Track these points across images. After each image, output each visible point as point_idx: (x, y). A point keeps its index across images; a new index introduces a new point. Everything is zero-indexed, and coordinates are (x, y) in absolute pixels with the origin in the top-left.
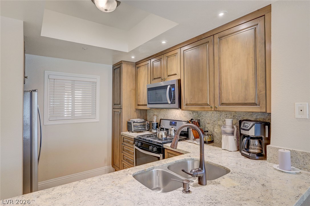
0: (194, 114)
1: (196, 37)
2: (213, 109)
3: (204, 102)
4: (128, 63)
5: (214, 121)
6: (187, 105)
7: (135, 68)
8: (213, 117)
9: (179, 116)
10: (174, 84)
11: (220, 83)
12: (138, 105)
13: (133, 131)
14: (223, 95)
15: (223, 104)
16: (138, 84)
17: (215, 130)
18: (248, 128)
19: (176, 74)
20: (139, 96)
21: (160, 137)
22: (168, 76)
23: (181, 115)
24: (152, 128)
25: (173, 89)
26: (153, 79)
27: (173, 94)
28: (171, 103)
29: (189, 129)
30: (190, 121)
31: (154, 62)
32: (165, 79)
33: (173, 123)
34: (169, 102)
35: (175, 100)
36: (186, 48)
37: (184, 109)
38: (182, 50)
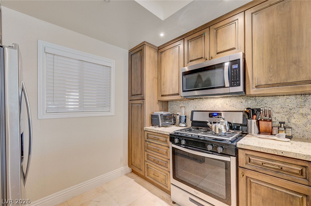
4: (151, 46)
5: (290, 109)
6: (257, 86)
7: (157, 53)
9: (220, 106)
10: (239, 59)
12: (162, 96)
13: (161, 125)
16: (163, 71)
17: (293, 121)
19: (234, 49)
20: (163, 85)
21: (217, 132)
22: (217, 54)
23: (225, 105)
24: (180, 122)
25: (235, 66)
26: (189, 61)
27: (236, 73)
28: (231, 86)
29: (249, 121)
30: (248, 111)
31: (189, 41)
32: (212, 58)
33: (214, 114)
34: (227, 84)
35: (239, 80)
36: (258, 8)
37: (252, 93)
38: (248, 14)
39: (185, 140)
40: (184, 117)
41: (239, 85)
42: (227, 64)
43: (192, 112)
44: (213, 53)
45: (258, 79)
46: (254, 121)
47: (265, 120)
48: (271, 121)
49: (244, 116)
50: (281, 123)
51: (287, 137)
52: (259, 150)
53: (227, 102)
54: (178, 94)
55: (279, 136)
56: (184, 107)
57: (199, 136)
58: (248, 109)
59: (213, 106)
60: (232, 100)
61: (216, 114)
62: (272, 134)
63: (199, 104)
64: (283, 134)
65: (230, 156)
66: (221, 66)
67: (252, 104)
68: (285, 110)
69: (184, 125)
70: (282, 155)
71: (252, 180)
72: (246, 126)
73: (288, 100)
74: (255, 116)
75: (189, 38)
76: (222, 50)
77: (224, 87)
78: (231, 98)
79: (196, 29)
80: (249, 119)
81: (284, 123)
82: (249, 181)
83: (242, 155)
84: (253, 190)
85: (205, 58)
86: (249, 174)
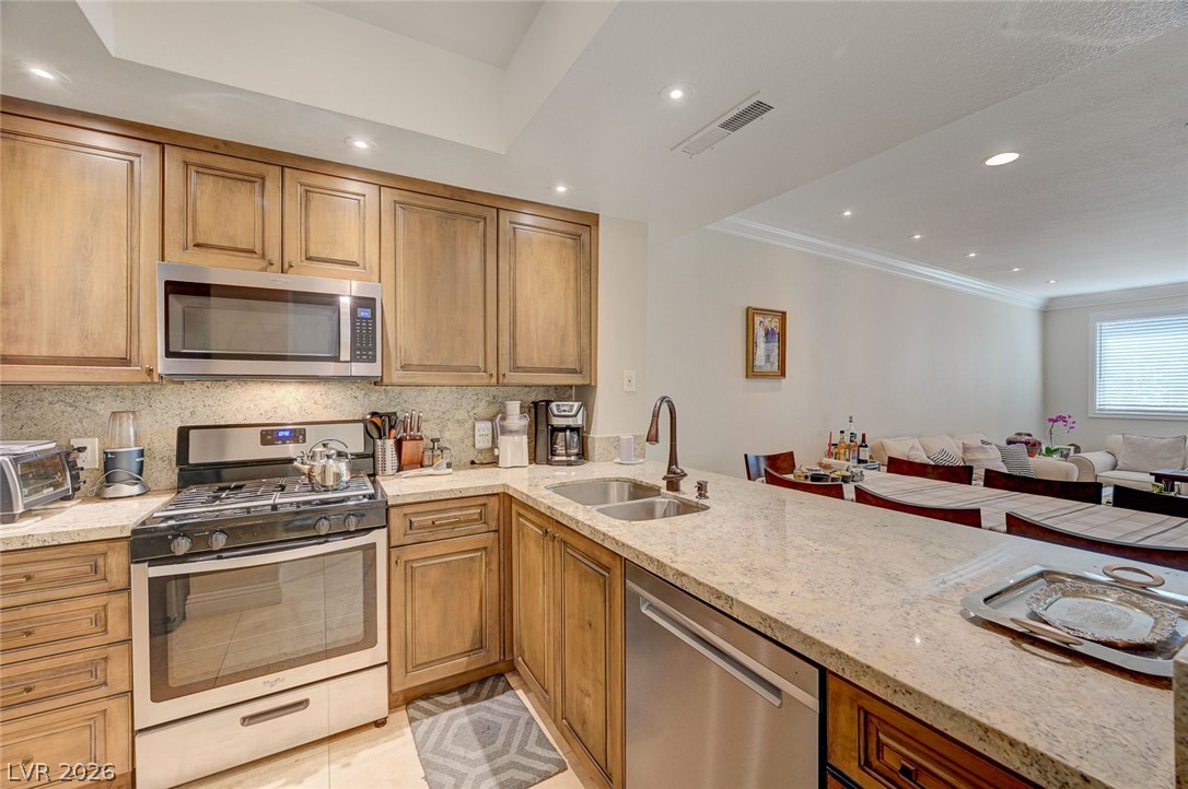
0: (374, 398)
1: (445, 186)
2: (494, 381)
3: (469, 361)
5: (443, 413)
6: (403, 367)
8: (439, 404)
10: (374, 299)
11: (514, 322)
13: (21, 509)
14: (518, 349)
15: (516, 369)
17: (447, 435)
18: (573, 413)
19: (355, 264)
22: (307, 259)
24: (109, 480)
25: (364, 313)
26: (191, 244)
27: (367, 330)
28: (354, 359)
29: (379, 442)
30: (377, 420)
31: (192, 169)
32: (291, 266)
33: (281, 434)
34: (345, 354)
35: (374, 350)
36: (406, 197)
37: (395, 380)
38: (388, 196)
39: (222, 531)
40: (135, 454)
41: (373, 360)
42: (345, 302)
43: (183, 434)
44: (293, 253)
45: (405, 352)
46: (390, 443)
47: (413, 439)
48: (421, 439)
49: (367, 432)
50: (434, 441)
51: (449, 465)
52: (428, 499)
53: (317, 397)
54: (125, 361)
55: (438, 468)
56: (134, 413)
57: (274, 507)
58: (374, 414)
59: (268, 408)
61: (287, 434)
62: (422, 466)
63: (211, 402)
64: (442, 462)
65: (372, 530)
66: (328, 301)
67: (380, 402)
68: (436, 414)
69: (136, 489)
70: (460, 495)
71: (414, 565)
72: (373, 456)
73: (440, 396)
74: (393, 432)
75: (193, 157)
76: (323, 255)
77: (336, 359)
78: (327, 386)
79: (226, 143)
80: (380, 438)
81: (438, 440)
82: (409, 570)
83: (396, 519)
84: (417, 584)
85: (263, 256)
86: (410, 554)
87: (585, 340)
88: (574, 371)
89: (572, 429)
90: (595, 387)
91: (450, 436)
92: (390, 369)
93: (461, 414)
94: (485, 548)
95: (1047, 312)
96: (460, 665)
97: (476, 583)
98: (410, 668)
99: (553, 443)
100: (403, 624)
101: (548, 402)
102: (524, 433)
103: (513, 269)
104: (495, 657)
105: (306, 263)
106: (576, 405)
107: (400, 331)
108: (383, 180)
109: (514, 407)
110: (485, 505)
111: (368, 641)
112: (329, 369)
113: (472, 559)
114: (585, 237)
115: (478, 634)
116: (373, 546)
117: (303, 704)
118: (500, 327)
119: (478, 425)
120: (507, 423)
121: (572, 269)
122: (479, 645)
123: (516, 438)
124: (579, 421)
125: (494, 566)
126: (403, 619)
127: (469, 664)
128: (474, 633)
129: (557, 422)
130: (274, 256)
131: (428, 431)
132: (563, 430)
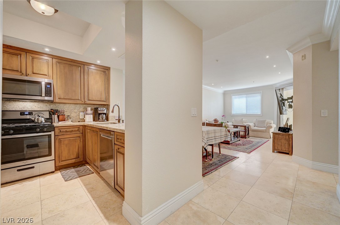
1: (70, 59)
2: (83, 102)
3: (77, 98)
5: (71, 110)
6: (59, 98)
8: (70, 108)
10: (51, 83)
11: (88, 90)
14: (89, 96)
15: (89, 100)
18: (104, 110)
19: (46, 75)
21: (40, 122)
22: (33, 73)
23: (34, 107)
25: (48, 86)
27: (49, 90)
28: (46, 96)
29: (53, 116)
30: (53, 111)
32: (29, 75)
33: (26, 113)
34: (43, 95)
35: (51, 94)
36: (59, 61)
37: (57, 101)
38: (54, 60)
39: (12, 130)
41: (51, 96)
42: (43, 83)
44: (29, 71)
45: (60, 95)
46: (56, 116)
47: (62, 115)
49: (50, 113)
50: (68, 116)
51: (71, 121)
53: (36, 105)
55: (69, 121)
58: (51, 109)
60: (40, 104)
61: (27, 113)
62: (64, 121)
64: (70, 120)
65: (50, 131)
66: (39, 83)
67: (53, 107)
68: (69, 110)
70: (73, 125)
71: (61, 140)
72: (52, 119)
73: (70, 106)
74: (57, 113)
76: (37, 73)
77: (41, 96)
78: (39, 103)
79: (10, 46)
80: (53, 115)
81: (69, 116)
82: (60, 141)
83: (56, 130)
84: (62, 144)
85: (21, 72)
86: (60, 137)
87: (107, 95)
88: (104, 101)
89: (104, 114)
90: (110, 105)
91: (73, 115)
92: (56, 99)
93: (76, 111)
94: (79, 137)
95: (225, 94)
96: (73, 161)
97: (77, 144)
98: (60, 161)
99: (99, 117)
100: (58, 152)
101: (98, 108)
102: (92, 114)
103: (88, 78)
104: (82, 160)
105: (33, 74)
106: (105, 108)
107: (58, 90)
108: (53, 57)
109: (89, 109)
110: (79, 128)
111: (50, 154)
112: (39, 98)
113: (76, 139)
114: (107, 72)
115: (77, 155)
116: (51, 135)
117: (33, 167)
118: (85, 91)
119: (80, 113)
120: (87, 112)
121: (103, 79)
122: (78, 157)
123: (89, 115)
124: (105, 112)
125: (82, 141)
126: (58, 151)
127: (75, 161)
128: (77, 154)
129: (99, 112)
130: (24, 72)
131: (66, 114)
132: (101, 114)
